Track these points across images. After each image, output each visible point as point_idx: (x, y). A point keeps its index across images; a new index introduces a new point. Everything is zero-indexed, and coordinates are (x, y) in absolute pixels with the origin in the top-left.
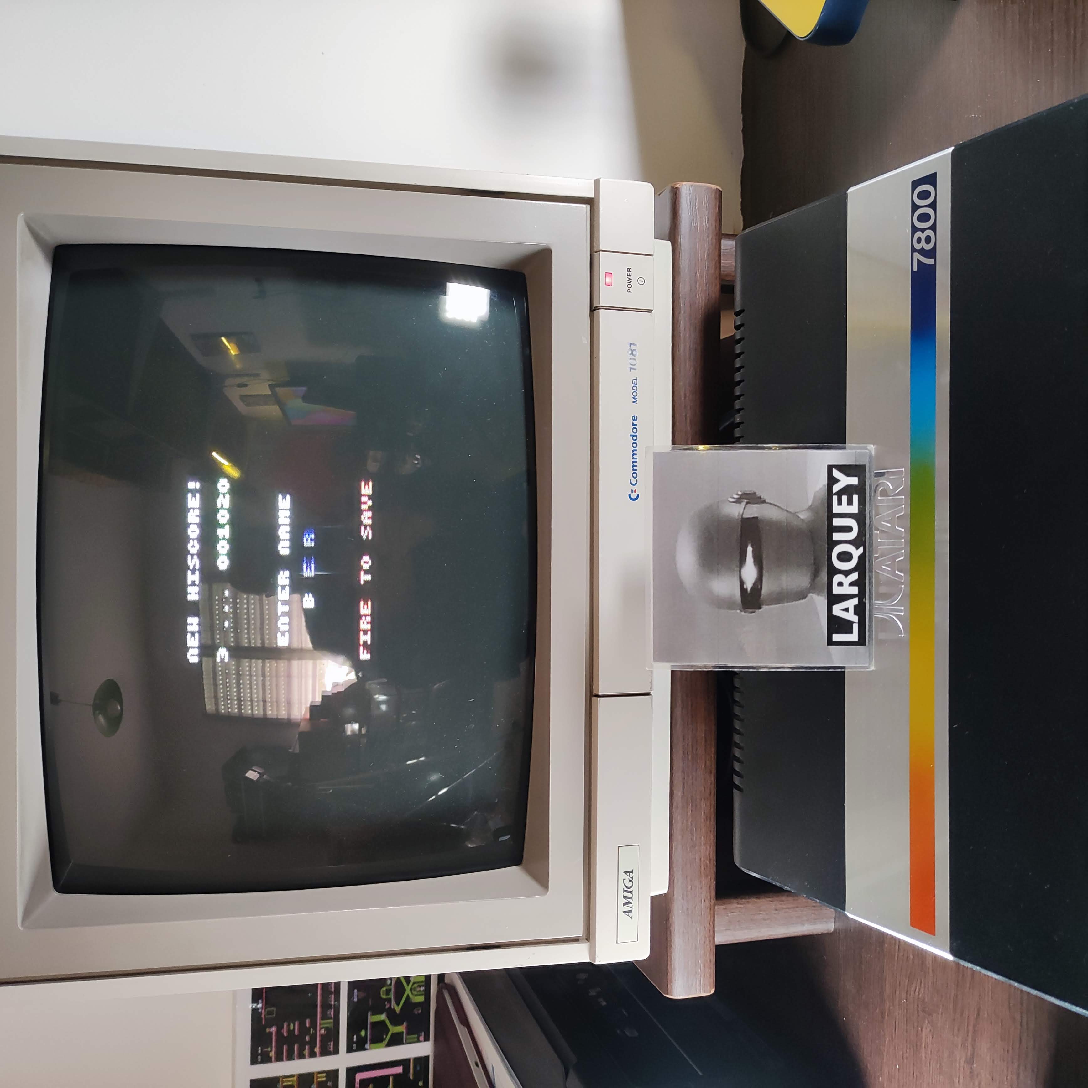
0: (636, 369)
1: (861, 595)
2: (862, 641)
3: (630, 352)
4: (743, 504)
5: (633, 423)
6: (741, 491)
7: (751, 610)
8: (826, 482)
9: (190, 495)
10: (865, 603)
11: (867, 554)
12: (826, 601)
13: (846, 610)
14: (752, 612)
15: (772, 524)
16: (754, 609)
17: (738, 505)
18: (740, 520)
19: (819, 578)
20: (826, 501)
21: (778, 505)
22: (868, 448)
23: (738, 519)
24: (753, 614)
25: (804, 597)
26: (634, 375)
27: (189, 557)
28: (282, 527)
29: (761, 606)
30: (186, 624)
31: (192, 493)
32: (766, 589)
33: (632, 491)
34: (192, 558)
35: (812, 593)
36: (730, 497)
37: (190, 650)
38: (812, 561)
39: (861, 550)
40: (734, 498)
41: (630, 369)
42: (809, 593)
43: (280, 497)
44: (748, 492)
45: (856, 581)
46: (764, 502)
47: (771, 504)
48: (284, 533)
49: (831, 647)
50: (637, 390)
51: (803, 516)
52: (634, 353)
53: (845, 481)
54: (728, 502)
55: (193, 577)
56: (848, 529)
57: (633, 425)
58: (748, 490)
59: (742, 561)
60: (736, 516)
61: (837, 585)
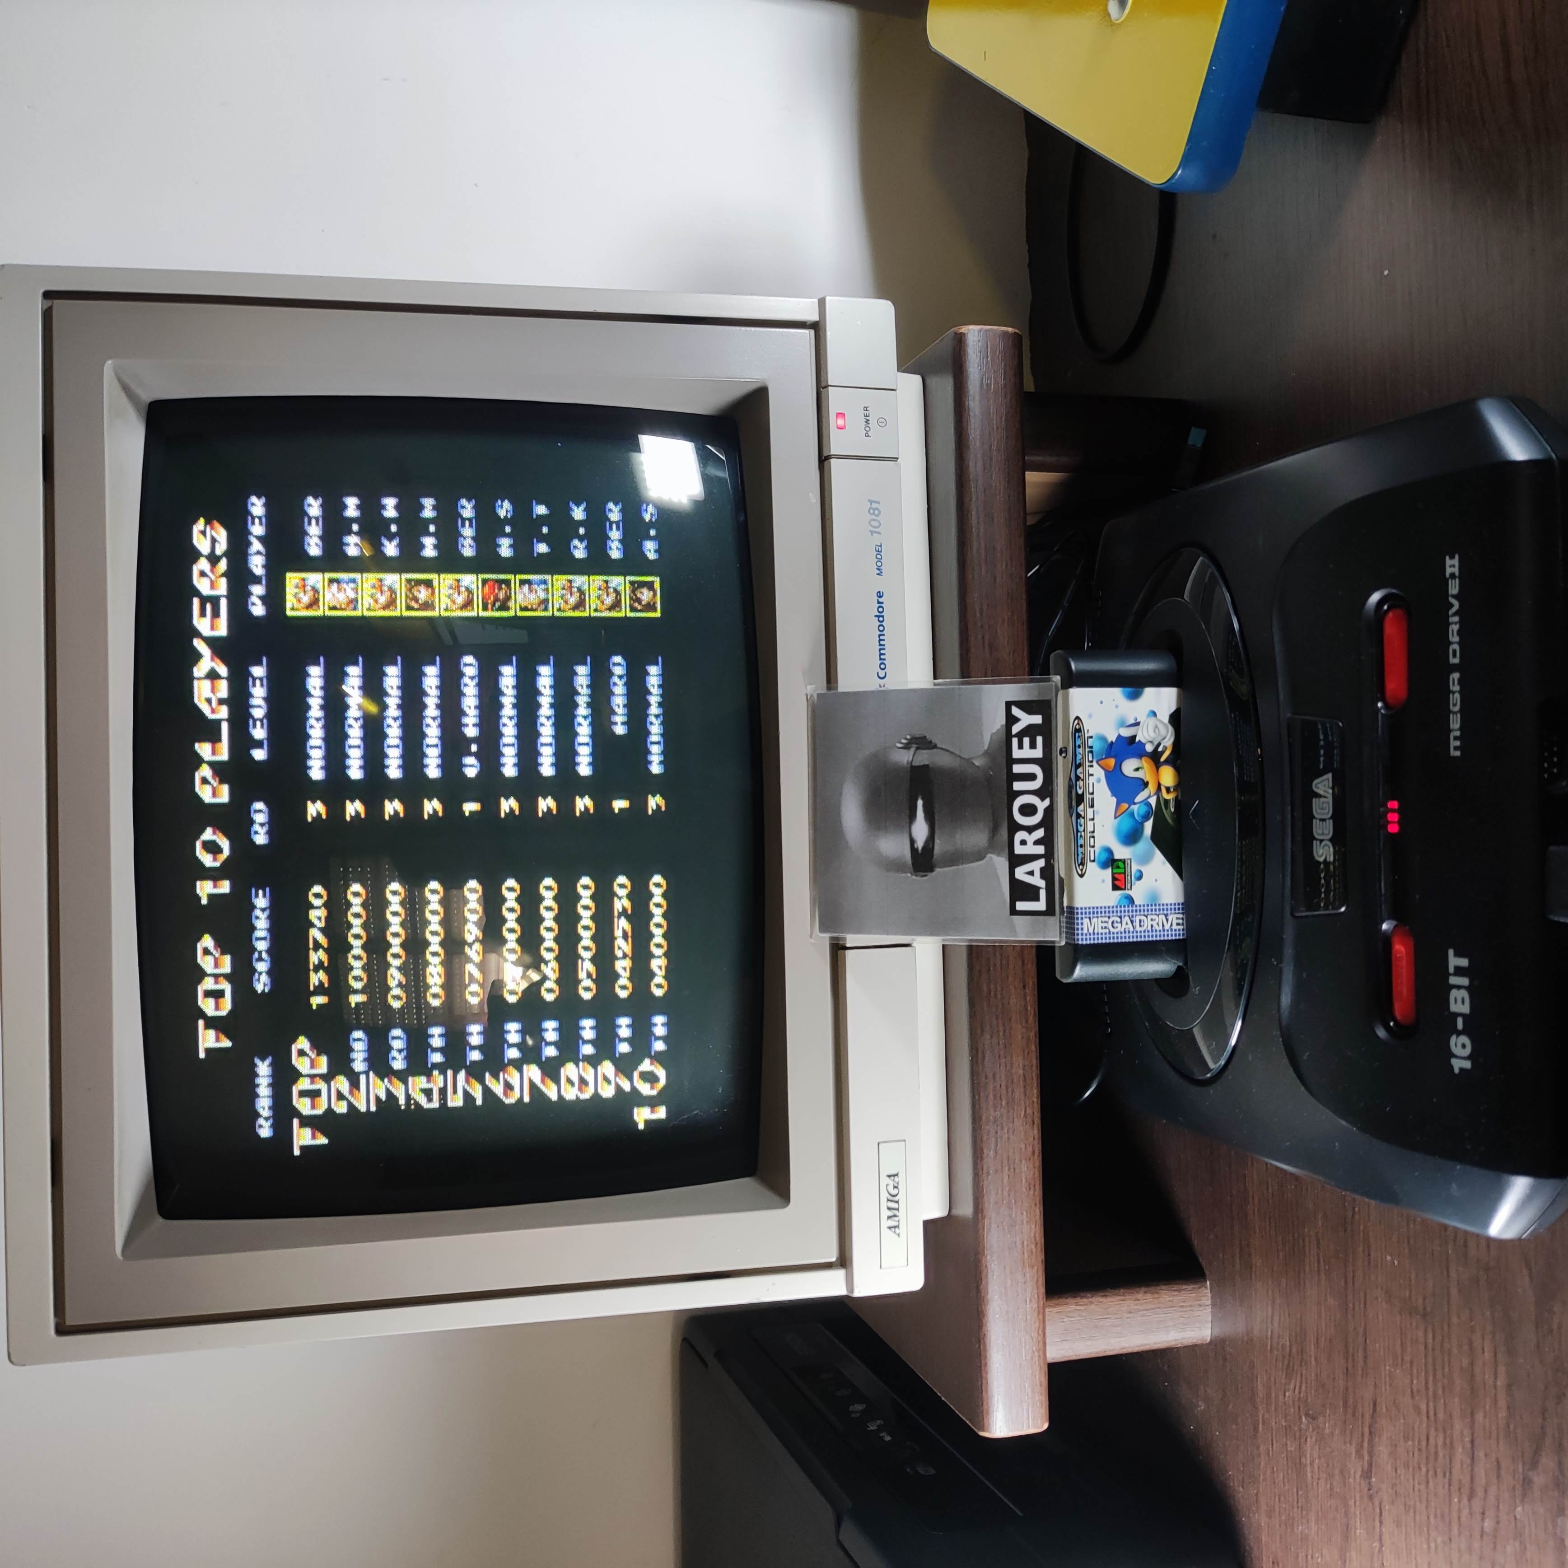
0: (880, 531)
1: (1048, 856)
2: (1050, 911)
3: (871, 511)
4: (913, 750)
5: (878, 599)
6: (910, 735)
7: (923, 874)
8: (1004, 722)
10: (1053, 865)
11: (1054, 806)
12: (1007, 864)
13: (1031, 873)
14: (924, 876)
15: (945, 773)
16: (925, 872)
17: (906, 752)
18: (909, 768)
19: (998, 835)
20: (1004, 744)
21: (950, 750)
22: (1053, 679)
23: (906, 768)
24: (925, 878)
25: (981, 858)
26: (877, 538)
29: (934, 869)
32: (939, 847)
35: (992, 853)
36: (898, 743)
38: (990, 816)
39: (1047, 802)
40: (902, 743)
41: (873, 533)
42: (988, 853)
44: (918, 736)
45: (1042, 838)
46: (935, 747)
47: (942, 749)
49: (1016, 918)
50: (882, 558)
51: (977, 763)
52: (877, 512)
53: (1026, 720)
54: (895, 748)
56: (1032, 777)
57: (879, 602)
58: (918, 733)
59: (912, 817)
60: (905, 762)
61: (1019, 843)
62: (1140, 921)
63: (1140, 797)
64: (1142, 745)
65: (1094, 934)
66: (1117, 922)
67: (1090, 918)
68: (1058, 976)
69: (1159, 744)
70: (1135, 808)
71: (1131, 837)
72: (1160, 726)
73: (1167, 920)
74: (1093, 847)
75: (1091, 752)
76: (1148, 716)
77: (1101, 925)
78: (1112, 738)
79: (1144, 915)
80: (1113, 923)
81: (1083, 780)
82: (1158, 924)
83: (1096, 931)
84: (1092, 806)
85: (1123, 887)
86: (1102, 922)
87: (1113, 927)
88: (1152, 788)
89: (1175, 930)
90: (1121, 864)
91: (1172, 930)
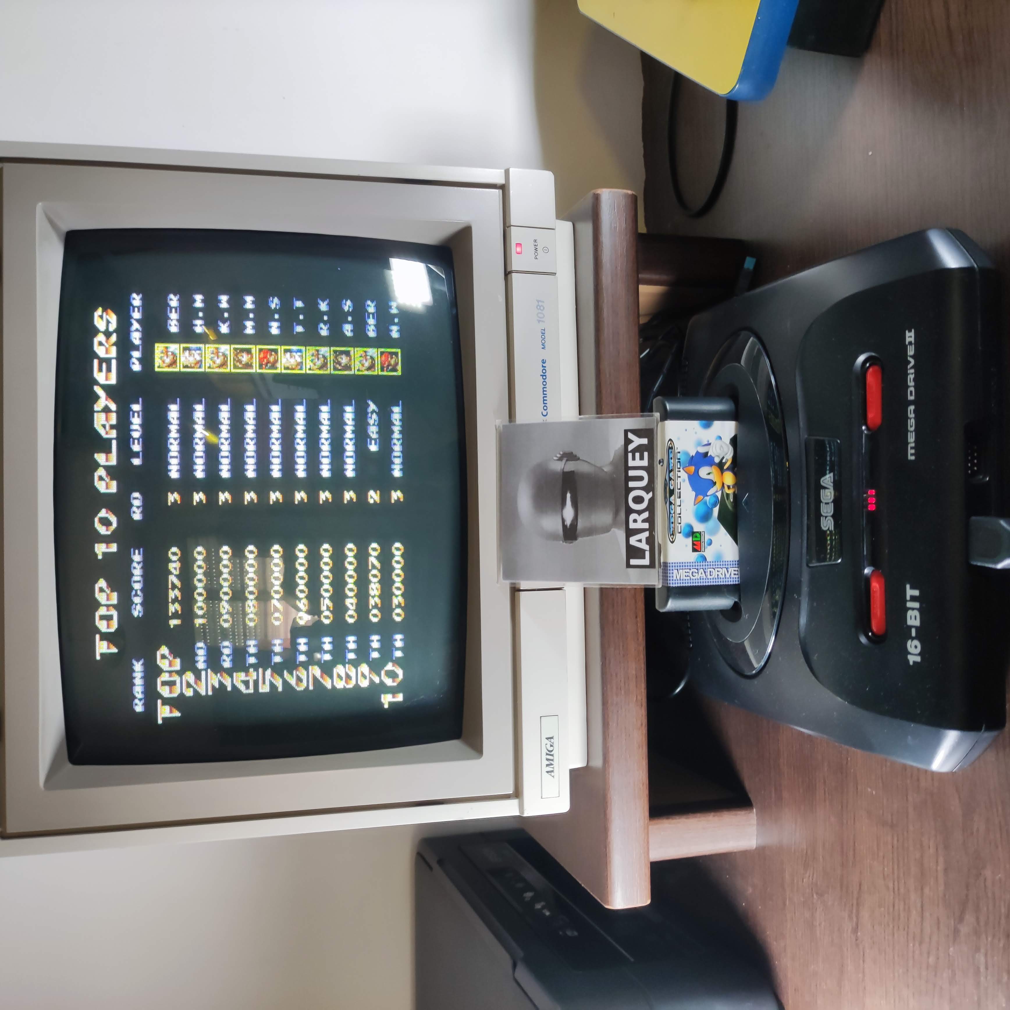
0: (544, 322)
1: (651, 529)
2: (652, 565)
3: (538, 307)
4: (564, 461)
5: (543, 365)
6: (562, 452)
7: (570, 541)
8: (623, 443)
10: (654, 536)
11: (655, 498)
13: (640, 541)
14: (571, 543)
15: (585, 476)
16: (572, 540)
17: (559, 462)
18: (562, 473)
19: (619, 516)
20: (623, 457)
21: (588, 461)
22: (655, 415)
23: (560, 473)
25: (608, 531)
26: (542, 326)
29: (577, 538)
32: (580, 525)
35: (614, 528)
36: (554, 456)
38: (614, 504)
39: (651, 495)
40: (557, 457)
41: (539, 321)
42: (612, 528)
44: (567, 452)
45: (647, 518)
47: (583, 460)
49: (630, 570)
50: (545, 338)
51: (606, 469)
52: (542, 308)
53: (637, 441)
54: (553, 460)
56: (641, 478)
58: (567, 450)
59: (564, 504)
60: (559, 469)
61: (632, 522)
62: (710, 572)
63: (711, 492)
64: (712, 458)
65: (680, 580)
66: (695, 573)
67: (677, 570)
68: (657, 607)
69: (723, 458)
70: (707, 499)
71: (705, 518)
72: (724, 446)
73: (728, 572)
74: (680, 523)
75: (679, 462)
76: (716, 439)
77: (685, 574)
78: (693, 453)
79: (713, 568)
80: (692, 573)
81: (674, 480)
82: (722, 574)
83: (682, 578)
84: (680, 497)
85: (700, 550)
86: (685, 572)
87: (693, 576)
88: (718, 486)
89: (733, 578)
90: (698, 535)
91: (731, 578)
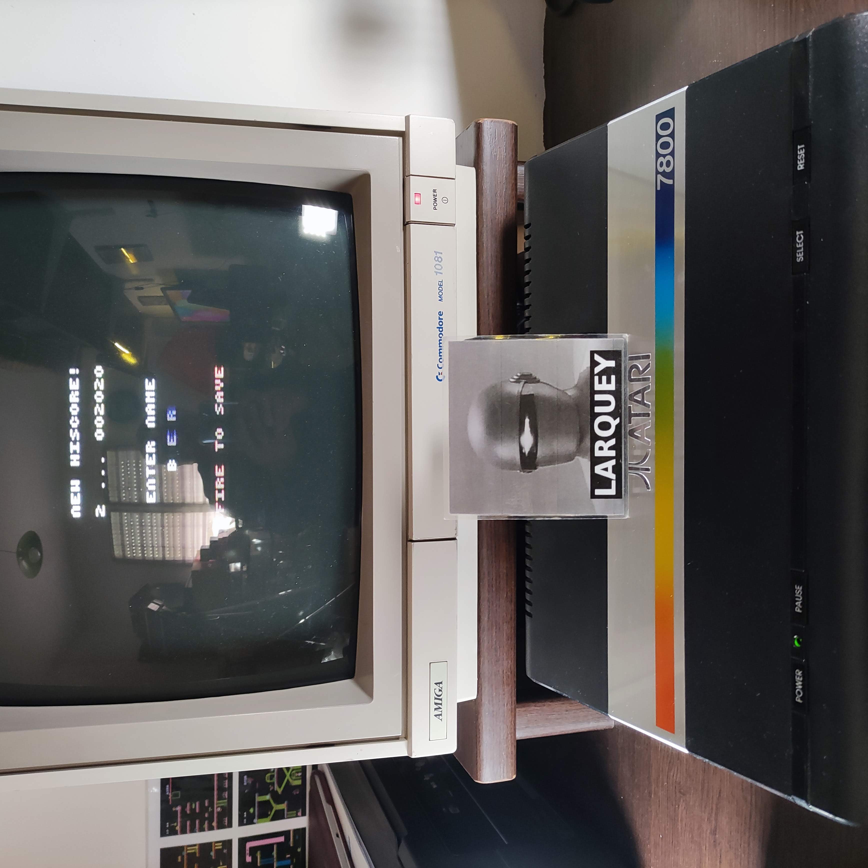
0: (442, 273)
1: (618, 457)
2: (619, 495)
3: (436, 259)
5: (439, 317)
6: (520, 373)
7: (529, 471)
8: (589, 365)
9: (71, 380)
10: (621, 464)
11: (623, 424)
12: (590, 463)
13: (606, 469)
15: (545, 400)
17: (518, 384)
18: (519, 396)
19: (584, 444)
20: (589, 380)
22: (623, 336)
23: (518, 396)
24: (530, 473)
26: (440, 277)
27: (71, 431)
28: (148, 405)
29: (537, 467)
30: (69, 486)
31: (72, 378)
32: (540, 453)
33: (439, 373)
34: (74, 431)
36: (511, 378)
37: (73, 507)
38: (578, 430)
39: (618, 420)
41: (437, 273)
43: (147, 380)
44: (525, 374)
45: (614, 445)
46: (539, 381)
47: (544, 383)
48: (150, 410)
49: (594, 500)
50: (442, 290)
51: (570, 393)
52: (440, 260)
53: (604, 364)
54: (509, 382)
55: (75, 447)
56: (607, 403)
57: (440, 319)
58: (526, 372)
59: (521, 430)
60: (516, 393)
61: (598, 449)
